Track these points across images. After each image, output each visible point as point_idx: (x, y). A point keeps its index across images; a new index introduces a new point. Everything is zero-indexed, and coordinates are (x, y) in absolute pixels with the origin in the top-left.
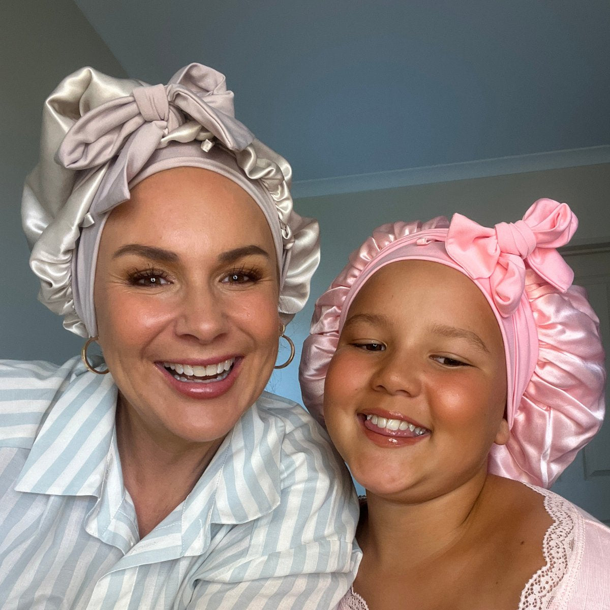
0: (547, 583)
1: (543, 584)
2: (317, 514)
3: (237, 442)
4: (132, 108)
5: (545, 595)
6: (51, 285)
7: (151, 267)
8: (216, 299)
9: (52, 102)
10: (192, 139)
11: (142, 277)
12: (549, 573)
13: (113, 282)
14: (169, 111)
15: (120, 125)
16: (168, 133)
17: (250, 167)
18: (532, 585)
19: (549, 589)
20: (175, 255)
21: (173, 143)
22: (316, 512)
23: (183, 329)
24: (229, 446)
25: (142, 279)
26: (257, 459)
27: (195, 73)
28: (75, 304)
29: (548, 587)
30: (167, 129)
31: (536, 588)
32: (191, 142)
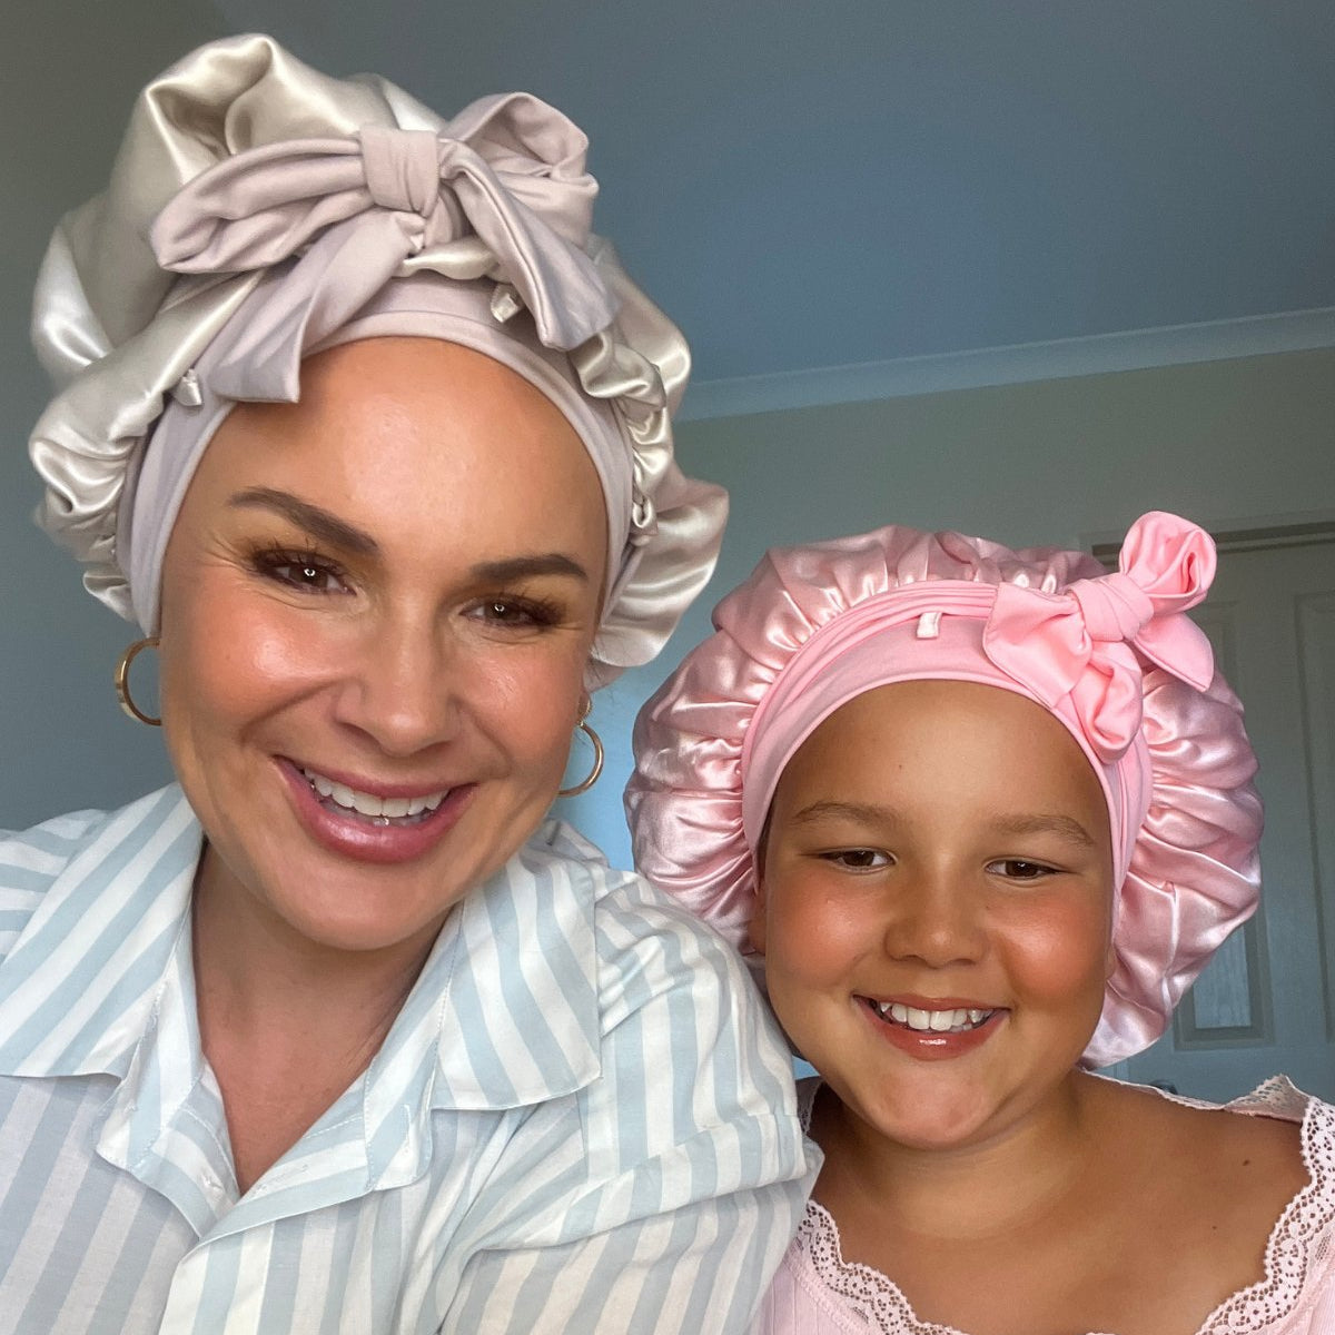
0: (1313, 1216)
1: (1305, 1218)
2: (711, 1062)
3: (476, 929)
4: (348, 169)
5: (1312, 1238)
6: (69, 506)
7: (312, 547)
8: (442, 657)
9: (161, 95)
10: (478, 275)
11: (286, 563)
12: (1315, 1198)
13: (214, 554)
14: (437, 201)
15: (313, 198)
16: (424, 247)
17: (594, 369)
18: (1287, 1223)
19: (1318, 1226)
20: (373, 543)
21: (429, 275)
22: (708, 1055)
23: (350, 709)
24: (458, 936)
25: (284, 565)
26: (532, 960)
27: (522, 115)
28: (118, 547)
29: (1314, 1223)
30: (421, 237)
31: (1294, 1227)
32: (472, 280)
